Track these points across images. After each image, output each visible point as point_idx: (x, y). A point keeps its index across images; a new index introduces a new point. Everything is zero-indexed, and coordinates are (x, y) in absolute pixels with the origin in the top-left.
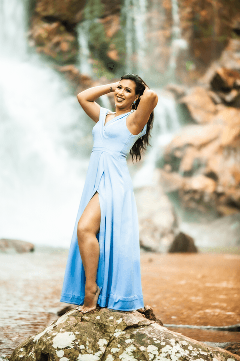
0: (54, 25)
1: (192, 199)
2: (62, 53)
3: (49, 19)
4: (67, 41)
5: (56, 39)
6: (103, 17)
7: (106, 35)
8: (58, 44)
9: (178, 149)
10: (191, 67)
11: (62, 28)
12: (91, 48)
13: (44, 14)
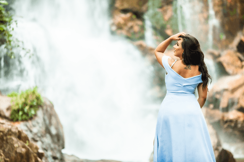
0: (128, 15)
1: (229, 126)
2: (135, 33)
3: (125, 11)
4: (138, 25)
5: (130, 24)
6: (161, 7)
7: (164, 19)
8: (132, 27)
9: (218, 93)
10: (223, 37)
11: (134, 17)
12: (154, 28)
13: (121, 8)
